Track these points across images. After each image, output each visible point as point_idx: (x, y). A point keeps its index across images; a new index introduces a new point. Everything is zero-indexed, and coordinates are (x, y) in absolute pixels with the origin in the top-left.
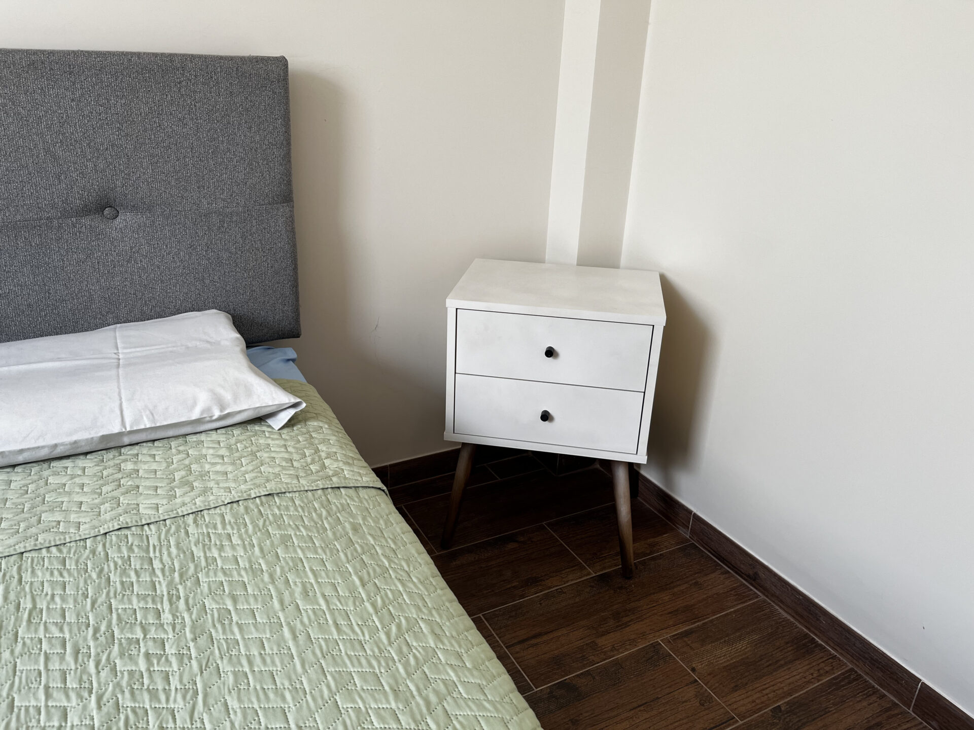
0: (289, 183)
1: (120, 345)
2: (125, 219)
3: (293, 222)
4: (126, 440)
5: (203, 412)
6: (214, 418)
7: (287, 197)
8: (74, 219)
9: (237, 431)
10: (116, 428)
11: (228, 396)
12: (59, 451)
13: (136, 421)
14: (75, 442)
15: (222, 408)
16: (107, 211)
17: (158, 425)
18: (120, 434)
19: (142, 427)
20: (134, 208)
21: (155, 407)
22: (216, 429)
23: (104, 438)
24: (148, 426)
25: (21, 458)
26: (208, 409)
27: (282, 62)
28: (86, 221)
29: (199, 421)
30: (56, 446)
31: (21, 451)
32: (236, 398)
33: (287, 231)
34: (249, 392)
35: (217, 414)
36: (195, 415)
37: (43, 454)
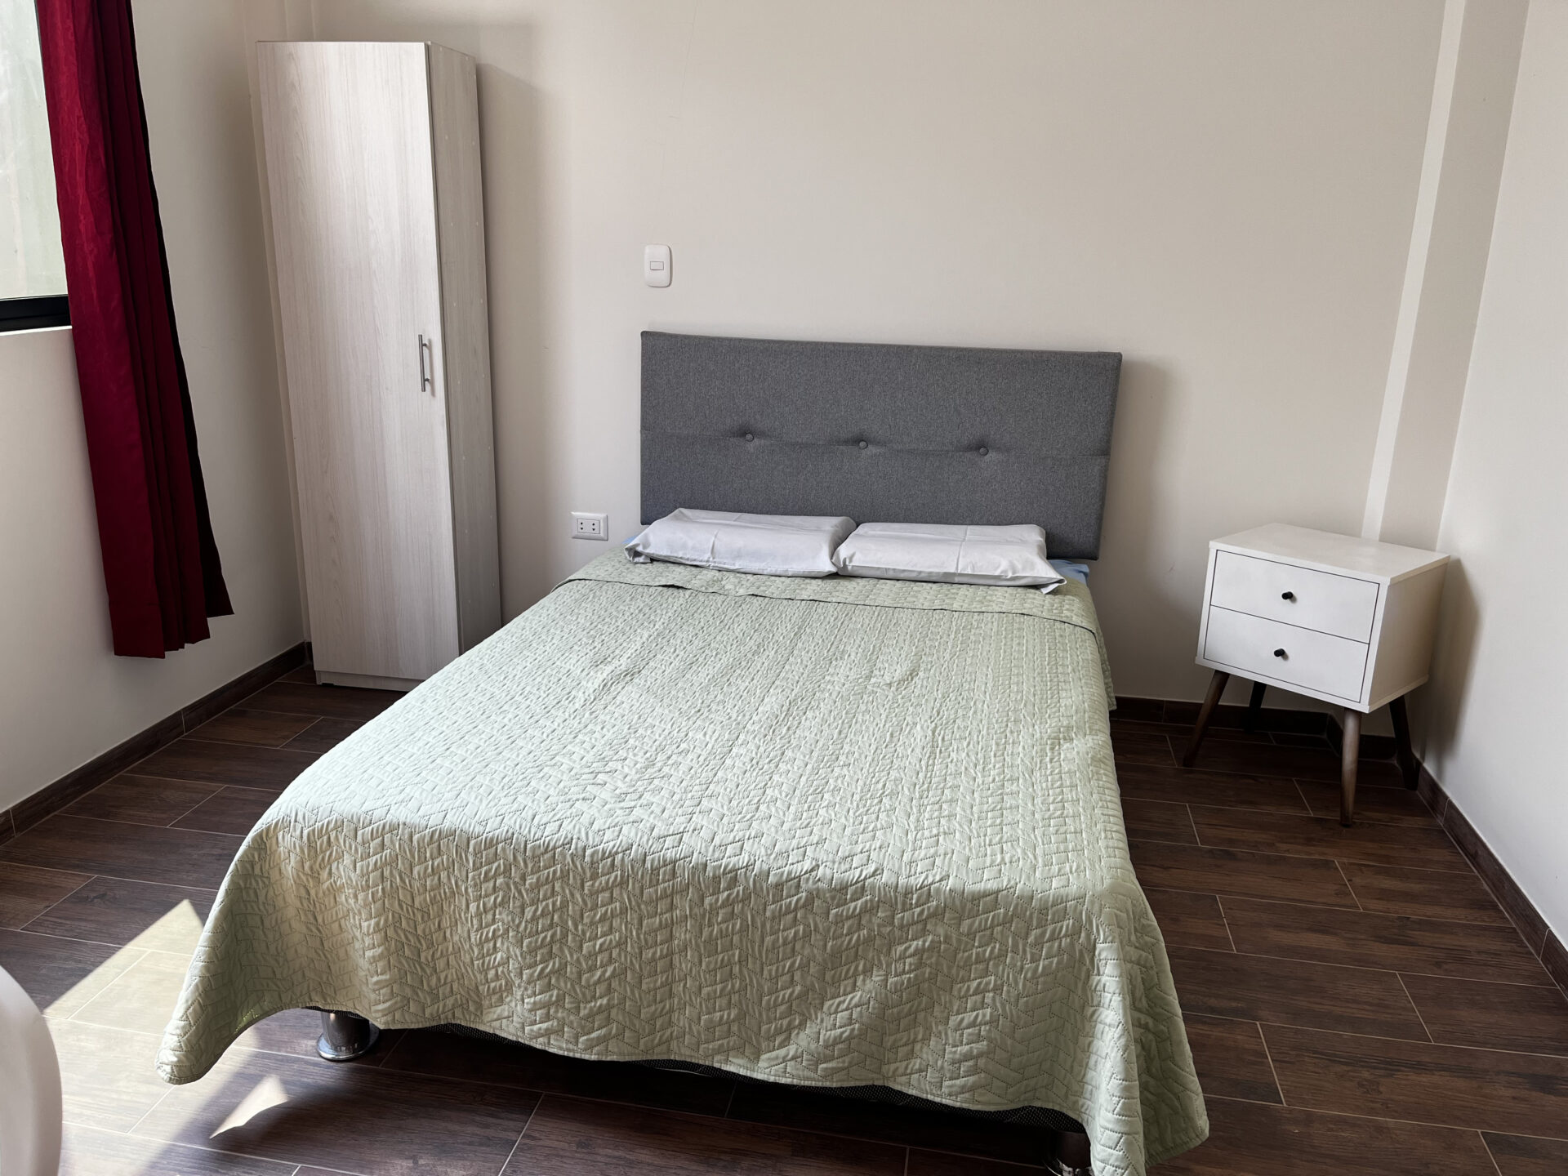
0: (1108, 441)
1: (968, 533)
2: (992, 456)
3: (1106, 470)
4: (957, 580)
5: (1002, 572)
6: (1009, 577)
7: (1105, 450)
8: (961, 453)
9: (1019, 590)
10: (952, 570)
11: (1019, 566)
12: (923, 576)
13: (963, 569)
14: (931, 573)
15: (1014, 573)
16: (982, 450)
17: (975, 573)
18: (954, 574)
19: (966, 572)
20: (998, 450)
21: (976, 563)
22: (1008, 586)
23: (946, 574)
24: (970, 573)
25: (902, 576)
26: (1005, 571)
27: (1118, 357)
28: (968, 455)
29: (998, 578)
30: (920, 572)
31: (904, 571)
32: (1024, 569)
33: (1100, 476)
34: (1032, 566)
35: (1010, 575)
36: (997, 573)
37: (913, 576)
